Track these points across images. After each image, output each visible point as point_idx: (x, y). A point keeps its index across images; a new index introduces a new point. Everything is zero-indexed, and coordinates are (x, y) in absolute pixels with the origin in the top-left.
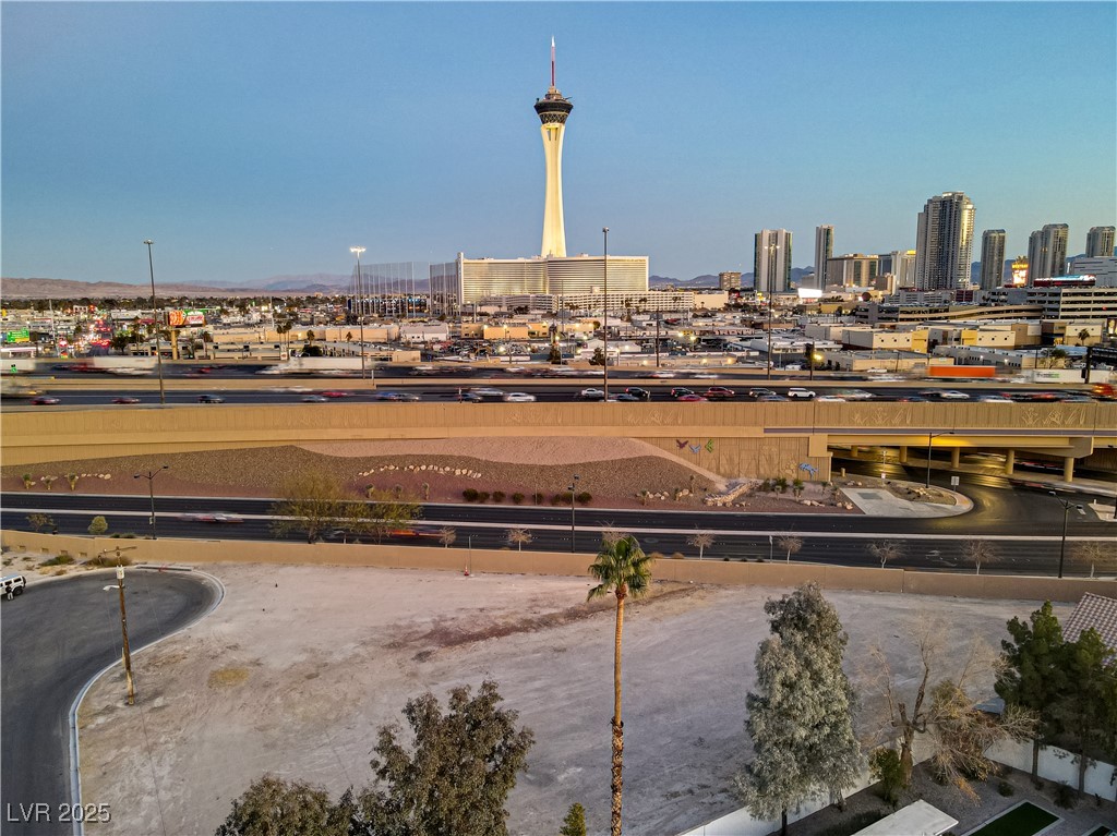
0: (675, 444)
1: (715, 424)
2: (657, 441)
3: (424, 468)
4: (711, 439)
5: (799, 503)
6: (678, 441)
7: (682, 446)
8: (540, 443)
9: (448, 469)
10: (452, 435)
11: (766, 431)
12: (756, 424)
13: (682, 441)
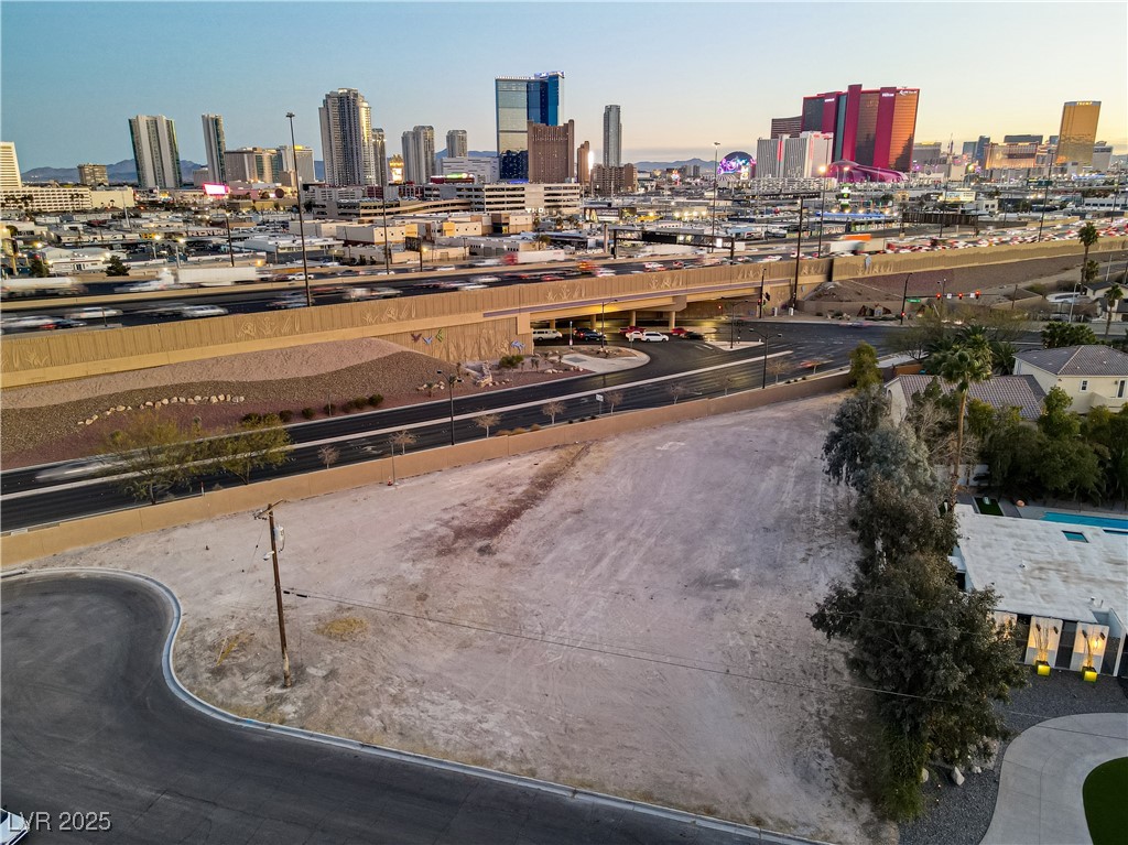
0: (410, 338)
1: (443, 313)
2: (395, 336)
3: (166, 401)
4: (440, 329)
5: (543, 372)
6: (412, 335)
7: (416, 339)
8: (287, 355)
9: (198, 398)
10: (173, 361)
11: (485, 315)
12: (476, 309)
13: (416, 334)
